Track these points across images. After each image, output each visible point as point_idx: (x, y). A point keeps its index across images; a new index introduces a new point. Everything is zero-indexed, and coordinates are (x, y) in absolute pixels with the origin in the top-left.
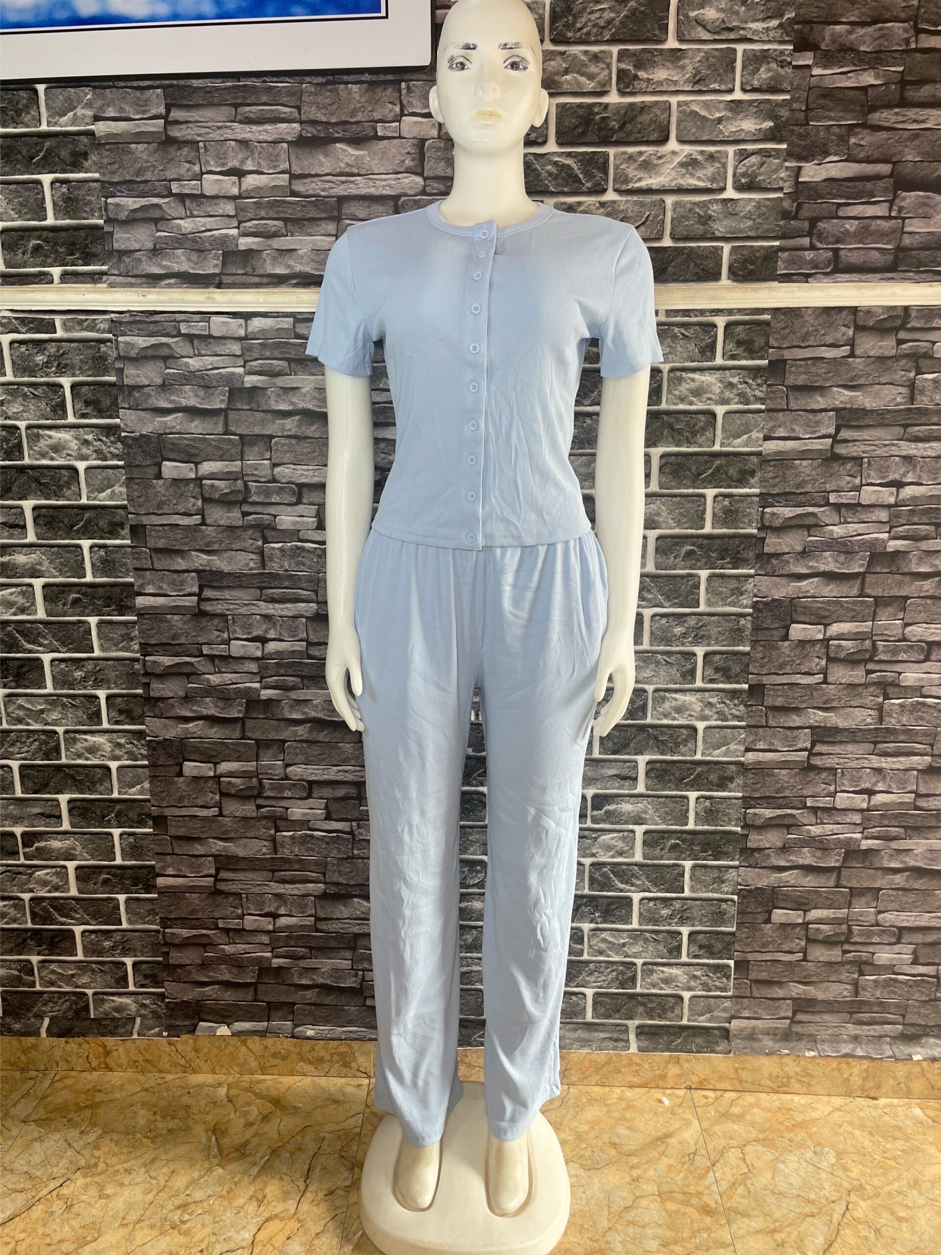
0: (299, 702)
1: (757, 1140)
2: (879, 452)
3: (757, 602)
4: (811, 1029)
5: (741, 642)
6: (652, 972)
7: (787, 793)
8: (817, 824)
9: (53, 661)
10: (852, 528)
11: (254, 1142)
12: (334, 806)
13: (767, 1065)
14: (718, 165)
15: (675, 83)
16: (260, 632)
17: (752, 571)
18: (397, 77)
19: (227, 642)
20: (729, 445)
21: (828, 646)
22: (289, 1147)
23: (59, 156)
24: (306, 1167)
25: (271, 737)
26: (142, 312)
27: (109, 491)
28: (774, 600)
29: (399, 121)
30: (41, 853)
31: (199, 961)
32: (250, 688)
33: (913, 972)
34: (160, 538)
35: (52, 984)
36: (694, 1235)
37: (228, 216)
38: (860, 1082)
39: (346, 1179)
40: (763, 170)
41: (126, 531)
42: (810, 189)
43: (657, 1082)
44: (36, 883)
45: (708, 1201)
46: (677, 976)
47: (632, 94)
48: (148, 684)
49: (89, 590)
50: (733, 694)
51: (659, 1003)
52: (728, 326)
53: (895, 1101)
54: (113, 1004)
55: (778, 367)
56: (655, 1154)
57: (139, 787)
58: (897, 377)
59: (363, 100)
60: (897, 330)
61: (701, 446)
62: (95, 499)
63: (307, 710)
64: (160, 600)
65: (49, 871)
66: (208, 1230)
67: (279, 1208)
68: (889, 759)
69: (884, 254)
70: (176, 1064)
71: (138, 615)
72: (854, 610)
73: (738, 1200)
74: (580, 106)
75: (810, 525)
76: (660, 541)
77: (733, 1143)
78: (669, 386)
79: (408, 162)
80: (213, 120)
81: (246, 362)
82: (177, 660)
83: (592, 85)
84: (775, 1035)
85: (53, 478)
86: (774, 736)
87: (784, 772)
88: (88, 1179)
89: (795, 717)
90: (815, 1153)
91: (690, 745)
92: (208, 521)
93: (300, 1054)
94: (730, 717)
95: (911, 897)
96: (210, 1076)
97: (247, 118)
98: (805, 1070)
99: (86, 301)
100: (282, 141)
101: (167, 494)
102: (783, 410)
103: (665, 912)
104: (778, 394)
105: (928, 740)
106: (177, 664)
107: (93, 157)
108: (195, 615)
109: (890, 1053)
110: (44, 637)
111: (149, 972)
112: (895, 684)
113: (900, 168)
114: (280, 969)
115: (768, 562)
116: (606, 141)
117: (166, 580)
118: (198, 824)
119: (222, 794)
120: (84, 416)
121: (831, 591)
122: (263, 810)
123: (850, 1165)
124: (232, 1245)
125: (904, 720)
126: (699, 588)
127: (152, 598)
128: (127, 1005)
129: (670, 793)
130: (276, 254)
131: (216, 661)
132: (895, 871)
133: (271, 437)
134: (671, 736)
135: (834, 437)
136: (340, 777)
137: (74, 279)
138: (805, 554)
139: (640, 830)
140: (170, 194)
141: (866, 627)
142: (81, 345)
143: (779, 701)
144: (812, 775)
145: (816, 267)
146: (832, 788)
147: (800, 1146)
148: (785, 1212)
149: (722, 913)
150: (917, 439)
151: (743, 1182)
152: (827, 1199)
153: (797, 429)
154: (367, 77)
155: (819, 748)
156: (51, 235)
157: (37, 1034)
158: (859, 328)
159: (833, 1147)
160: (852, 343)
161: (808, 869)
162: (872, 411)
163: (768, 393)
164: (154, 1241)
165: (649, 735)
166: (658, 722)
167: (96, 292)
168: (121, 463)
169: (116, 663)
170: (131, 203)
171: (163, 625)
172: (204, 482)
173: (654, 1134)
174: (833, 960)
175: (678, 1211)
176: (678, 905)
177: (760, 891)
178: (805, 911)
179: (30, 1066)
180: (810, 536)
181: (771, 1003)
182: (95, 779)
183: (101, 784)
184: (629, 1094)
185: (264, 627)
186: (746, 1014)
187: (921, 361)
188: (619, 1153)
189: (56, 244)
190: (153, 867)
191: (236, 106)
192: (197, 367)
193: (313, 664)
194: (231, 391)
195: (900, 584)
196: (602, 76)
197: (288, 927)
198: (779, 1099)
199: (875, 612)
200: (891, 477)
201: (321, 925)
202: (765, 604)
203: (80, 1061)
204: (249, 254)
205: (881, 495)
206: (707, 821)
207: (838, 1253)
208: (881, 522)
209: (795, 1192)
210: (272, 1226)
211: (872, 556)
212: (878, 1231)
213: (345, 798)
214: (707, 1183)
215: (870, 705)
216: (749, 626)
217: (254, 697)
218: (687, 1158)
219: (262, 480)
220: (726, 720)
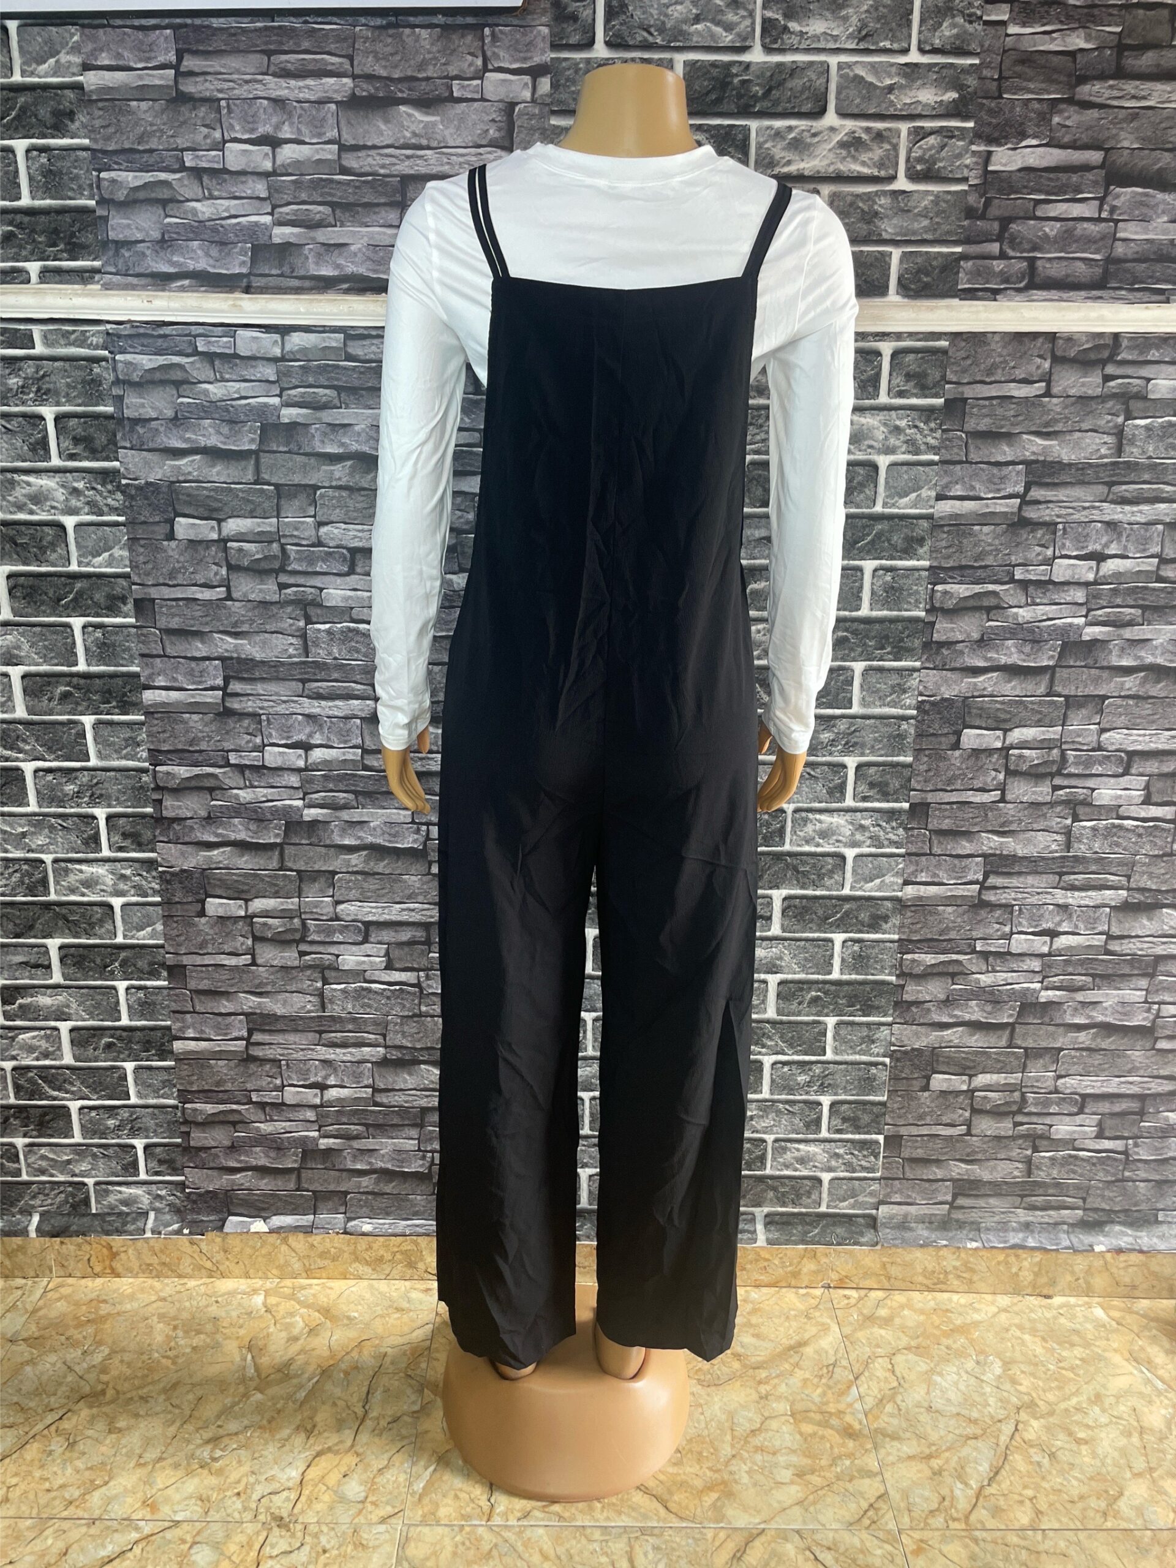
0: (352, 824)
1: (908, 1348)
2: (1077, 517)
3: (923, 702)
4: (974, 1215)
5: (901, 751)
6: (785, 1149)
7: (953, 935)
8: (988, 972)
9: (36, 771)
10: (1041, 611)
11: (299, 1362)
12: (396, 953)
13: (921, 1258)
14: (887, 146)
15: (835, 38)
16: (302, 737)
17: (918, 664)
18: (481, 20)
19: (261, 749)
20: (893, 505)
21: (1007, 756)
22: (343, 1366)
23: (36, 116)
24: (365, 1389)
25: (316, 867)
26: (147, 323)
27: (106, 555)
28: (944, 700)
29: (482, 78)
30: (25, 1012)
31: (227, 1143)
32: (290, 806)
33: (1098, 1147)
34: (173, 615)
35: (43, 1172)
36: (834, 1462)
37: (258, 198)
38: (1031, 1278)
39: (414, 1403)
40: (943, 154)
41: (130, 607)
42: (1002, 181)
43: (790, 1281)
44: (20, 1049)
45: (851, 1422)
46: (815, 1154)
47: (781, 51)
48: (160, 801)
49: (82, 681)
50: (891, 814)
51: (793, 1187)
52: (895, 355)
53: (1072, 1300)
54: (119, 1196)
55: (956, 407)
56: (787, 1366)
57: (149, 929)
58: (1103, 422)
59: (435, 49)
60: (1104, 363)
61: (859, 506)
62: (88, 564)
63: (361, 834)
64: (174, 695)
65: (36, 1033)
66: (246, 1468)
67: (332, 1439)
68: (1076, 894)
69: (1091, 267)
70: (200, 1267)
71: (146, 714)
72: (1040, 712)
73: (888, 1420)
74: (714, 64)
75: (989, 607)
77: (880, 1351)
79: (492, 133)
80: (238, 72)
81: (282, 390)
82: (197, 771)
83: (730, 37)
84: (931, 1223)
85: (33, 537)
86: (938, 866)
87: (950, 909)
88: (95, 1411)
89: (964, 843)
90: (978, 1363)
91: (837, 877)
92: (235, 595)
93: (354, 1253)
94: (886, 843)
95: (1098, 1059)
96: (242, 1281)
97: (283, 69)
98: (966, 1264)
99: (74, 308)
100: (330, 101)
101: (182, 559)
102: (960, 462)
103: (802, 1078)
104: (956, 442)
105: (1124, 870)
106: (197, 776)
107: (82, 118)
108: (219, 714)
109: (1067, 1243)
110: (24, 741)
111: (164, 1156)
112: (1087, 803)
113: (1114, 156)
114: (329, 1151)
115: (938, 653)
116: (746, 112)
117: (182, 669)
118: (225, 975)
119: (255, 939)
120: (72, 457)
121: (1013, 688)
122: (308, 958)
123: (1021, 1377)
124: (275, 1486)
125: (1097, 846)
126: (851, 684)
127: (163, 692)
128: (137, 1196)
129: (811, 935)
130: (322, 250)
131: (247, 773)
132: (1079, 1028)
133: (316, 488)
134: (814, 866)
135: (1022, 497)
136: (405, 917)
137: (57, 278)
138: (983, 642)
139: (773, 980)
140: (183, 168)
141: (1055, 733)
142: (67, 365)
143: (946, 824)
144: (983, 913)
145: (1007, 281)
146: (1007, 929)
147: (961, 1354)
148: (942, 1433)
149: (871, 1080)
150: (1124, 501)
151: (892, 1399)
152: (992, 1417)
153: (978, 486)
154: (440, 19)
155: (993, 880)
156: (26, 219)
157: (24, 1232)
158: (1057, 360)
159: (998, 1355)
160: (1047, 379)
161: (976, 1026)
162: (1070, 465)
163: (943, 440)
164: (178, 1485)
165: (787, 865)
166: (799, 849)
167: (87, 295)
168: (122, 519)
169: (118, 775)
170: (132, 179)
171: (179, 727)
172: (229, 544)
173: (786, 1342)
174: (1003, 1133)
175: (815, 1434)
176: (817, 1069)
177: (919, 1051)
178: (971, 1076)
179: (16, 1273)
180: (989, 620)
181: (927, 1185)
182: (94, 920)
183: (101, 927)
184: (755, 1294)
185: (308, 730)
186: (897, 1198)
187: (1132, 403)
188: (744, 1366)
189: (33, 231)
190: (169, 1028)
191: (269, 53)
192: (219, 396)
193: (369, 777)
194: (264, 429)
195: (1096, 681)
196: (742, 26)
197: (339, 1100)
198: (934, 1299)
199: (1065, 715)
200: (1090, 548)
201: (379, 1098)
202: (933, 704)
203: (80, 1265)
204: (286, 248)
205: (1078, 571)
206: (855, 969)
207: (1005, 1481)
208: (1076, 604)
209: (954, 1410)
210: (324, 1462)
211: (1064, 646)
212: (1052, 1456)
213: (411, 943)
214: (849, 1399)
215: (1056, 828)
216: (912, 731)
217: (296, 818)
218: (825, 1370)
219: (304, 542)
220: (881, 846)
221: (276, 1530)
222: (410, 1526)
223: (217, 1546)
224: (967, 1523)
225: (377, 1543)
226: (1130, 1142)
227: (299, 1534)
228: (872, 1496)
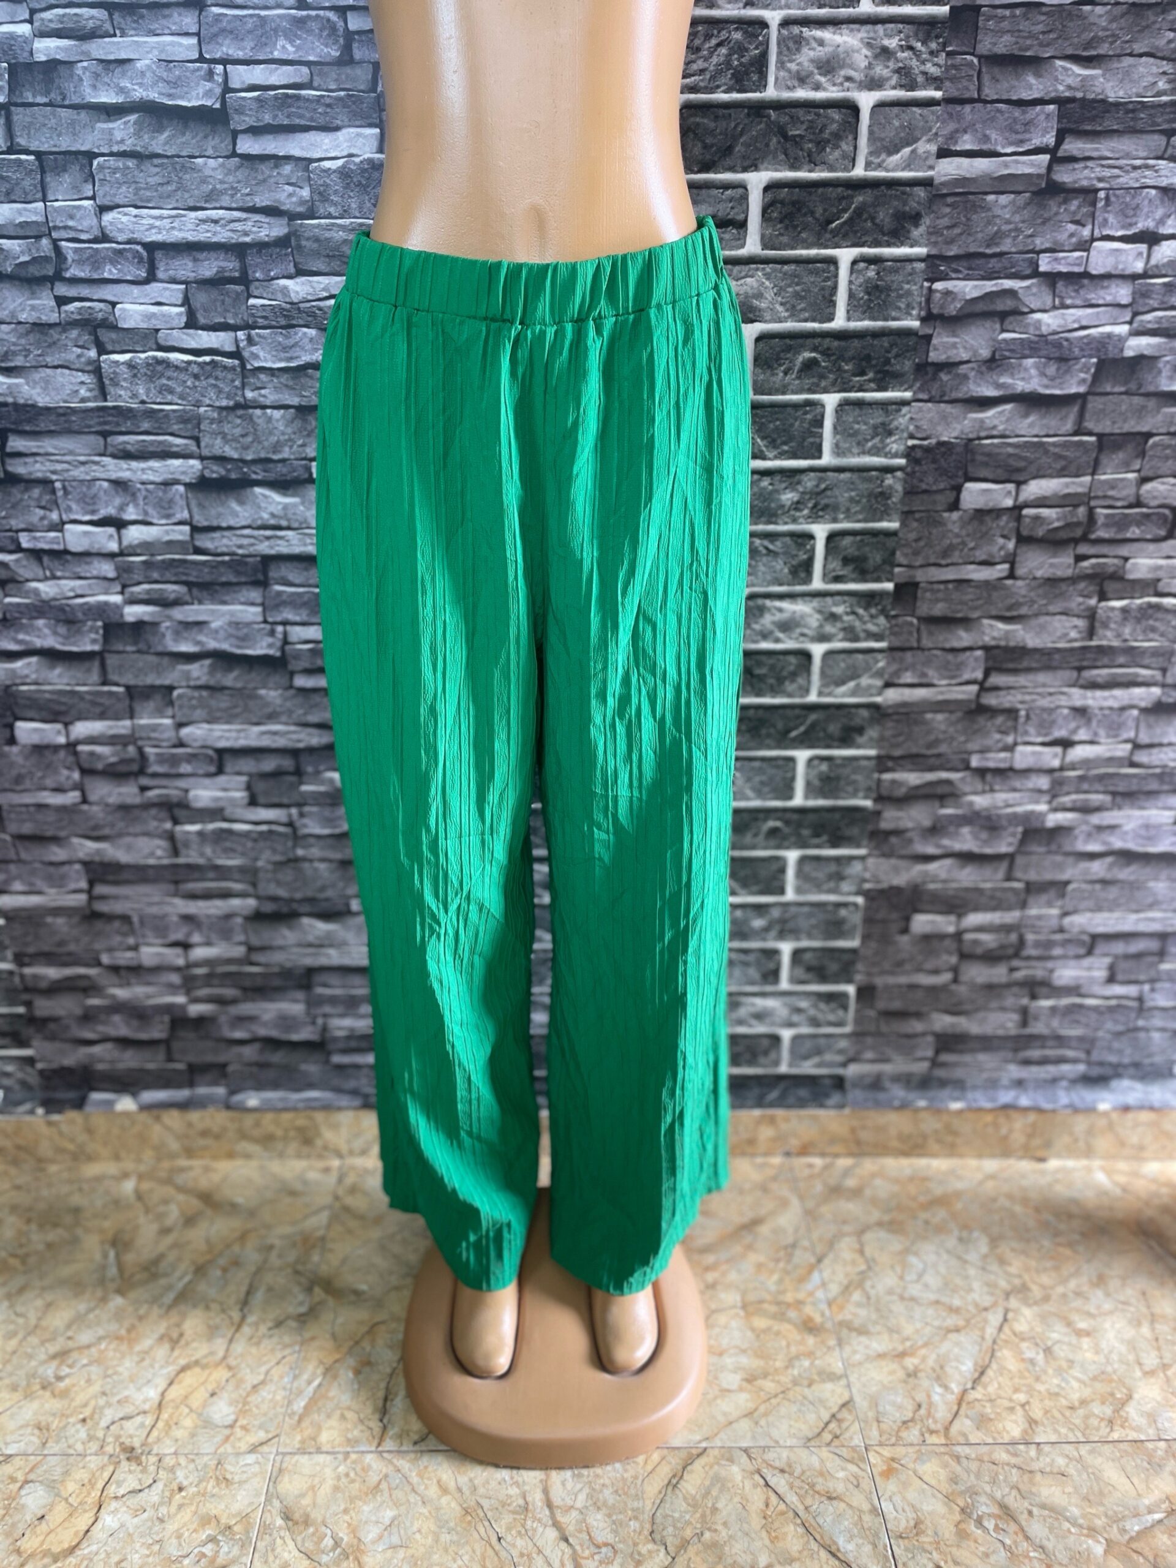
0: (188, 625)
1: (880, 1224)
2: (1124, 180)
3: (914, 447)
4: (959, 1072)
5: (884, 515)
6: (738, 1004)
7: (943, 748)
8: (984, 792)
10: (1073, 316)
11: (171, 1257)
13: (896, 1122)
16: (111, 510)
17: (908, 395)
19: (59, 527)
20: (879, 166)
21: (1019, 518)
22: (222, 1262)
24: (244, 1290)
25: (148, 682)
28: (940, 444)
31: (78, 1011)
32: (106, 604)
33: (1107, 993)
36: (790, 1363)
38: (1024, 1139)
39: (301, 1304)
43: (745, 1148)
45: (812, 1314)
46: (773, 1009)
50: (869, 599)
51: (750, 1046)
53: (1070, 1163)
55: (965, 20)
56: (739, 1248)
61: (832, 169)
63: (202, 638)
66: (96, 1388)
67: (200, 1350)
68: (1099, 693)
70: (62, 1151)
72: (1064, 457)
73: (855, 1311)
75: (1004, 312)
76: (761, 344)
77: (847, 1228)
78: (779, 53)
84: (908, 1082)
86: (928, 663)
87: (940, 717)
89: (961, 633)
90: (961, 1240)
91: (801, 681)
93: (240, 1131)
94: (862, 635)
95: (1113, 892)
96: (111, 1164)
98: (948, 1127)
102: (971, 101)
104: (965, 71)
105: (1160, 662)
109: (1066, 1101)
111: (6, 1028)
112: (1117, 576)
114: (201, 1018)
115: (935, 378)
118: (51, 817)
119: (84, 772)
121: (1031, 425)
122: (151, 794)
123: (1009, 1255)
124: (129, 1409)
125: (1126, 632)
126: (821, 425)
129: (768, 753)
131: (46, 559)
132: (1092, 856)
133: (91, 155)
134: (772, 668)
135: (1052, 151)
136: (266, 742)
138: (994, 363)
141: (1081, 485)
143: (939, 609)
144: (981, 720)
146: (1010, 739)
147: (940, 1229)
148: (918, 1325)
149: (840, 923)
151: (860, 1285)
152: (976, 1305)
153: (994, 135)
155: (995, 679)
159: (985, 1230)
161: (967, 858)
162: (1117, 105)
163: (947, 70)
164: (14, 1410)
166: (753, 645)
173: (739, 1220)
174: (996, 981)
175: (769, 1329)
176: (776, 913)
177: (896, 890)
178: (960, 916)
180: (1003, 331)
181: (905, 1040)
185: (118, 501)
186: (870, 1055)
195: (1139, 413)
197: (207, 960)
198: (910, 1165)
199: (1097, 459)
200: (1141, 226)
201: (256, 957)
202: (927, 450)
205: (1123, 258)
206: (822, 793)
207: (993, 1383)
208: (1119, 306)
209: (932, 1297)
210: (189, 1379)
211: (1101, 365)
212: (1048, 1351)
213: (277, 774)
214: (810, 1286)
215: (1076, 611)
216: (899, 487)
217: (115, 618)
218: (782, 1253)
219: (84, 237)
220: (856, 639)
221: (125, 1464)
222: (284, 1454)
223: (52, 1486)
224: (946, 1436)
225: (245, 1476)
226: (1147, 987)
227: (152, 1469)
228: (834, 1403)
